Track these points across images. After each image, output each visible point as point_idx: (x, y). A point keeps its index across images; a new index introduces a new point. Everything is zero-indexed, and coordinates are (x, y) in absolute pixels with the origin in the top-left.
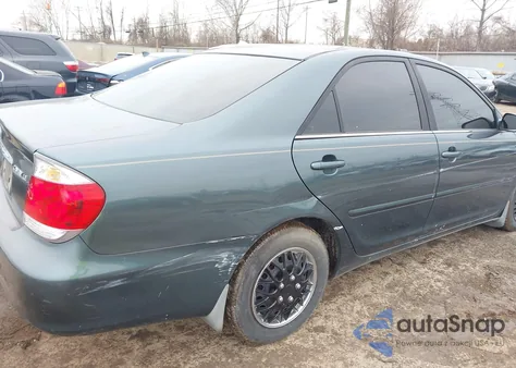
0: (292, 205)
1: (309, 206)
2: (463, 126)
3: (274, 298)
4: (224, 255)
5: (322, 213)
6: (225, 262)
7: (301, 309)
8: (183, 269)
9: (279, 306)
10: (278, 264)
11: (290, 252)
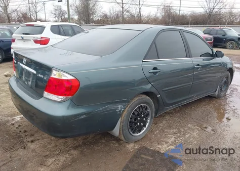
0: (144, 87)
1: (148, 87)
2: (201, 56)
3: (136, 124)
4: (119, 106)
5: (154, 90)
6: (120, 109)
7: (145, 129)
8: (104, 112)
9: (138, 126)
10: (138, 110)
11: (141, 106)
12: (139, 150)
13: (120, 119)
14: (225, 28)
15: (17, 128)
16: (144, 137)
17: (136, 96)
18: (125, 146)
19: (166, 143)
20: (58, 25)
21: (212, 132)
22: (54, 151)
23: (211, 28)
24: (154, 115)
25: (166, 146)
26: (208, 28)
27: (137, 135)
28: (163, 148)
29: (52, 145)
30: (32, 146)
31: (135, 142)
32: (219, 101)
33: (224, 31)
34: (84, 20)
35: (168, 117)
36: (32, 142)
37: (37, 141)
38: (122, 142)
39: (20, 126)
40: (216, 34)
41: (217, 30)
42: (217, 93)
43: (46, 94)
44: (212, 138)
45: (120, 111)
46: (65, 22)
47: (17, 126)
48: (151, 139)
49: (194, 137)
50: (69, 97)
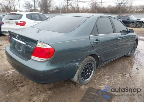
1: (93, 51)
2: (120, 32)
3: (86, 74)
4: (77, 63)
5: (96, 53)
7: (91, 76)
8: (70, 67)
10: (87, 65)
11: (89, 63)
12: (88, 89)
13: (77, 71)
14: (129, 15)
15: (11, 78)
16: (91, 82)
17: (86, 57)
18: (80, 87)
19: (104, 84)
20: (31, 14)
21: (130, 77)
22: (36, 92)
23: (121, 15)
24: (96, 68)
25: (104, 86)
26: (119, 15)
27: (86, 80)
28: (102, 87)
29: (35, 88)
30: (22, 89)
31: (85, 85)
32: (130, 58)
33: (128, 17)
34: (44, 11)
35: (102, 69)
36: (22, 86)
37: (25, 86)
38: (77, 85)
39: (13, 77)
40: (124, 19)
41: (124, 16)
42: (129, 54)
43: (33, 57)
44: (130, 80)
45: (78, 66)
46: (33, 12)
47: (11, 77)
48: (94, 83)
49: (119, 81)
50: (49, 59)
